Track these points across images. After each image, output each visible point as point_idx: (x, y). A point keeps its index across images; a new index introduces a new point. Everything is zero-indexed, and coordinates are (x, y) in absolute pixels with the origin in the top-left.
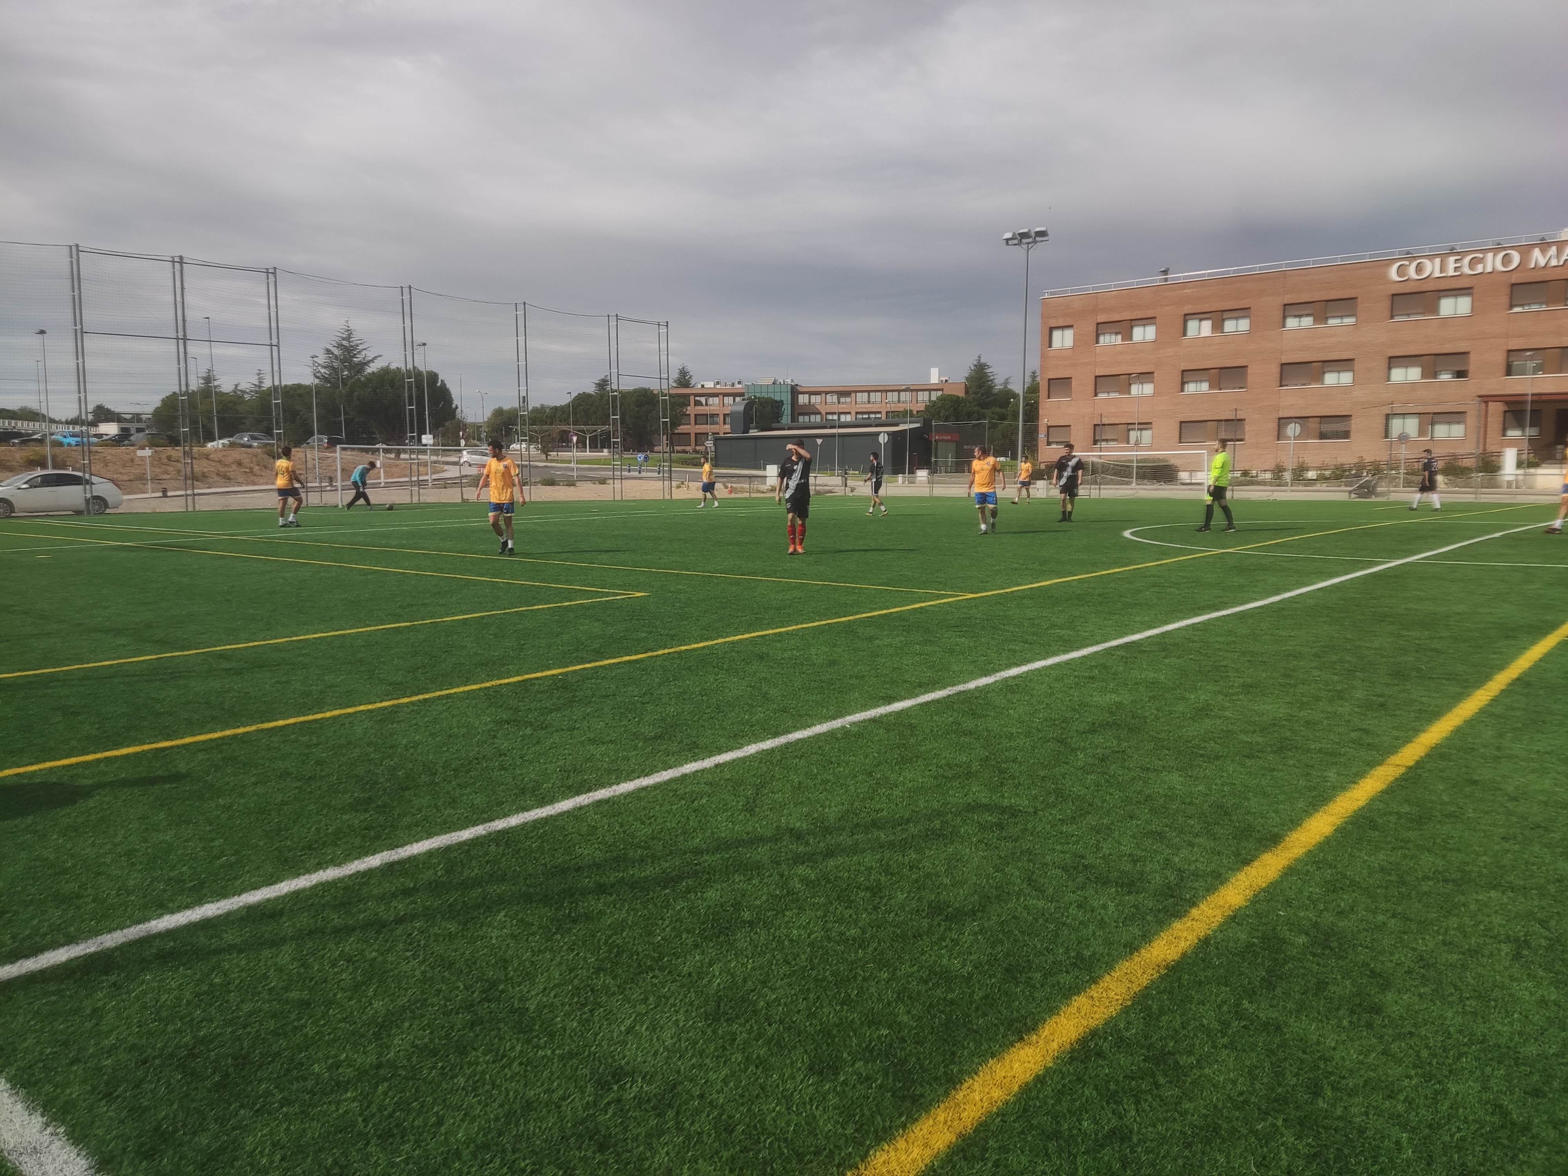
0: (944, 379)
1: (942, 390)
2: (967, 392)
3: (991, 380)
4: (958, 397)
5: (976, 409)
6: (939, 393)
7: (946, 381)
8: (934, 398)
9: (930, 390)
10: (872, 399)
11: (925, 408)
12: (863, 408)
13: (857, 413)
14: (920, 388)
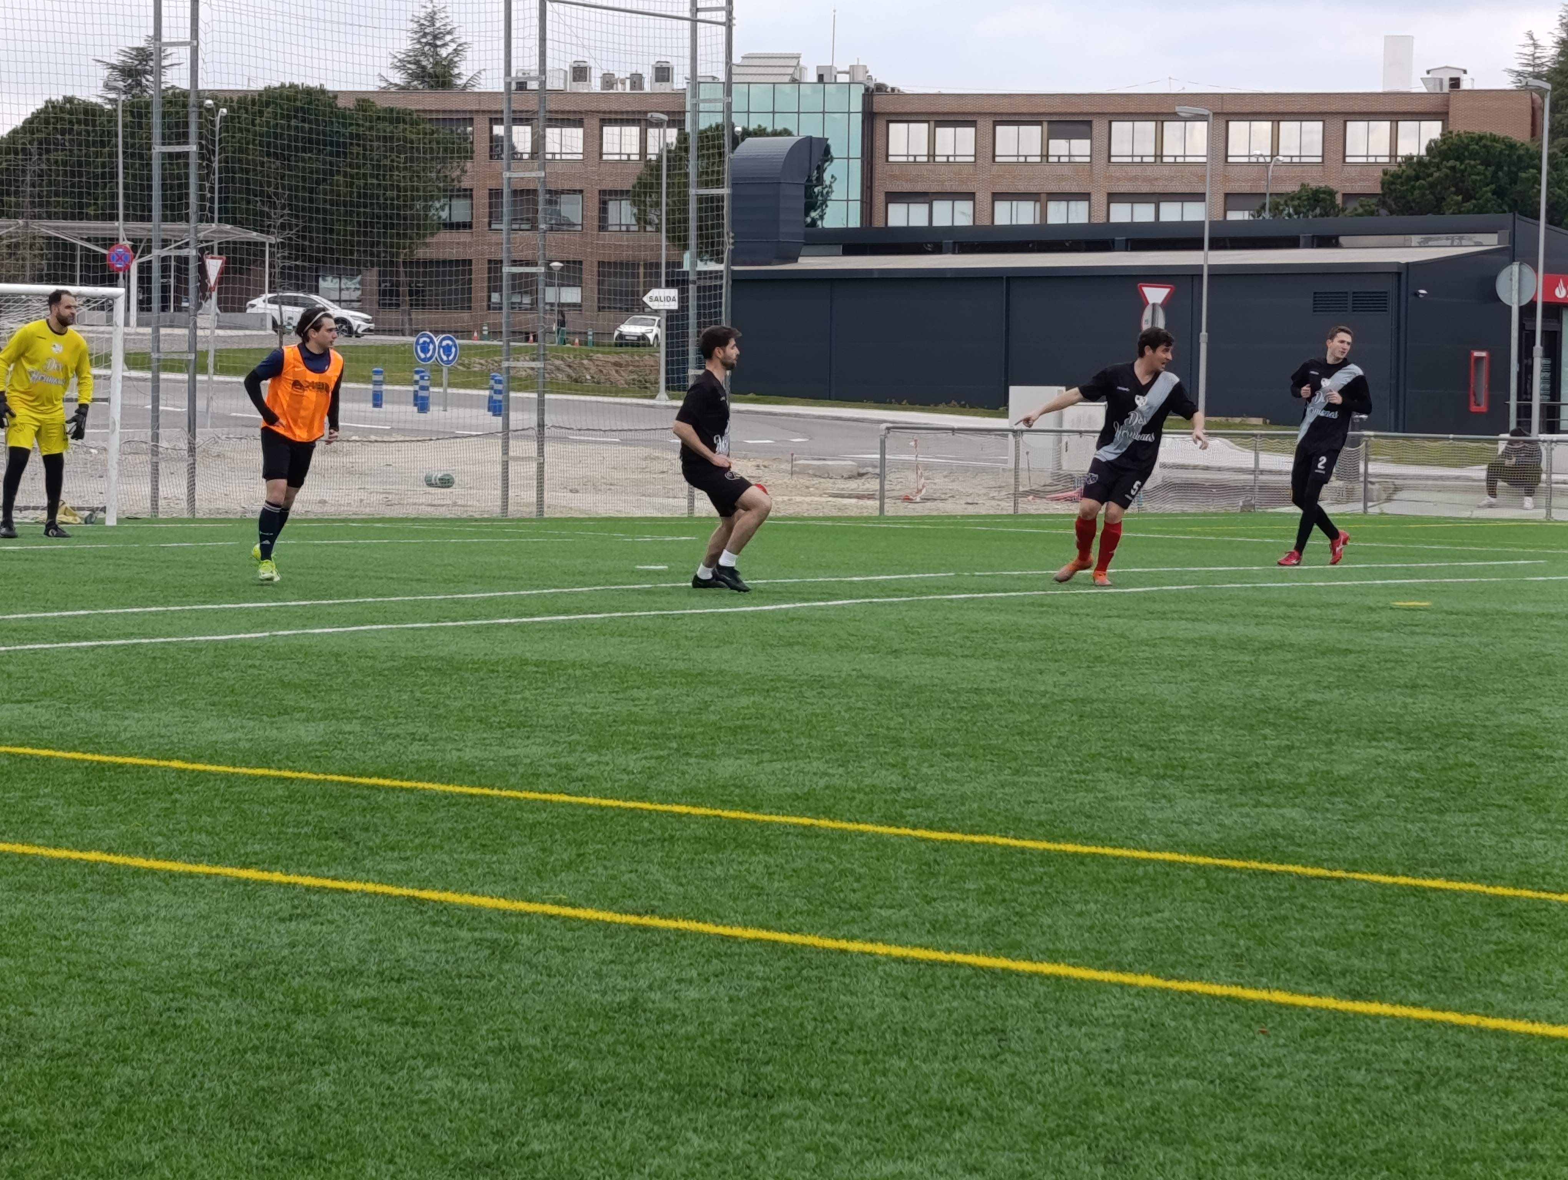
0: (1445, 73)
1: (1443, 116)
2: (1538, 128)
6: (1433, 130)
7: (1455, 83)
8: (1413, 148)
9: (1395, 119)
10: (1172, 147)
11: (1383, 184)
12: (1136, 178)
13: (1114, 197)
14: (1356, 109)
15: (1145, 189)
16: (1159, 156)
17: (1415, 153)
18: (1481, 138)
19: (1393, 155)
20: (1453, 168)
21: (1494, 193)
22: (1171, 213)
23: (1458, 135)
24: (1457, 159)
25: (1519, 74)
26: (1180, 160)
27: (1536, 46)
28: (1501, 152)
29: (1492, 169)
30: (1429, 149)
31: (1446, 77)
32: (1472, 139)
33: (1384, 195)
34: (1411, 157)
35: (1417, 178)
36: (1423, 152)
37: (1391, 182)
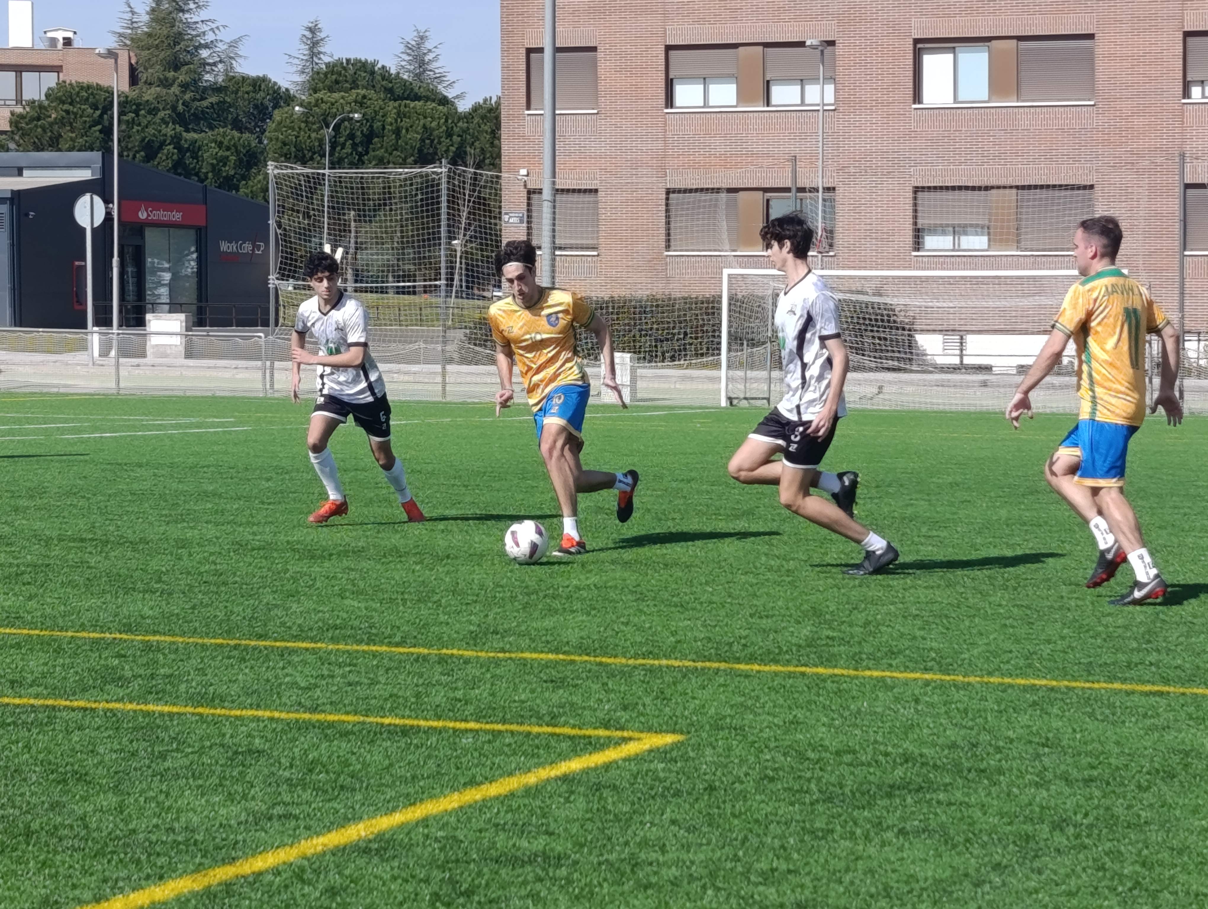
0: (60, 35)
1: (57, 69)
2: (134, 80)
3: (206, 46)
5: (169, 131)
6: (50, 80)
7: (68, 42)
8: (33, 93)
9: (19, 69)
11: (11, 123)
17: (37, 98)
18: (89, 87)
19: (19, 100)
20: (67, 112)
21: (101, 131)
23: (71, 84)
24: (71, 104)
25: (121, 35)
27: (133, 13)
29: (98, 113)
30: (47, 96)
31: (60, 37)
32: (82, 88)
33: (12, 132)
34: (34, 102)
35: (38, 119)
36: (43, 98)
37: (16, 121)
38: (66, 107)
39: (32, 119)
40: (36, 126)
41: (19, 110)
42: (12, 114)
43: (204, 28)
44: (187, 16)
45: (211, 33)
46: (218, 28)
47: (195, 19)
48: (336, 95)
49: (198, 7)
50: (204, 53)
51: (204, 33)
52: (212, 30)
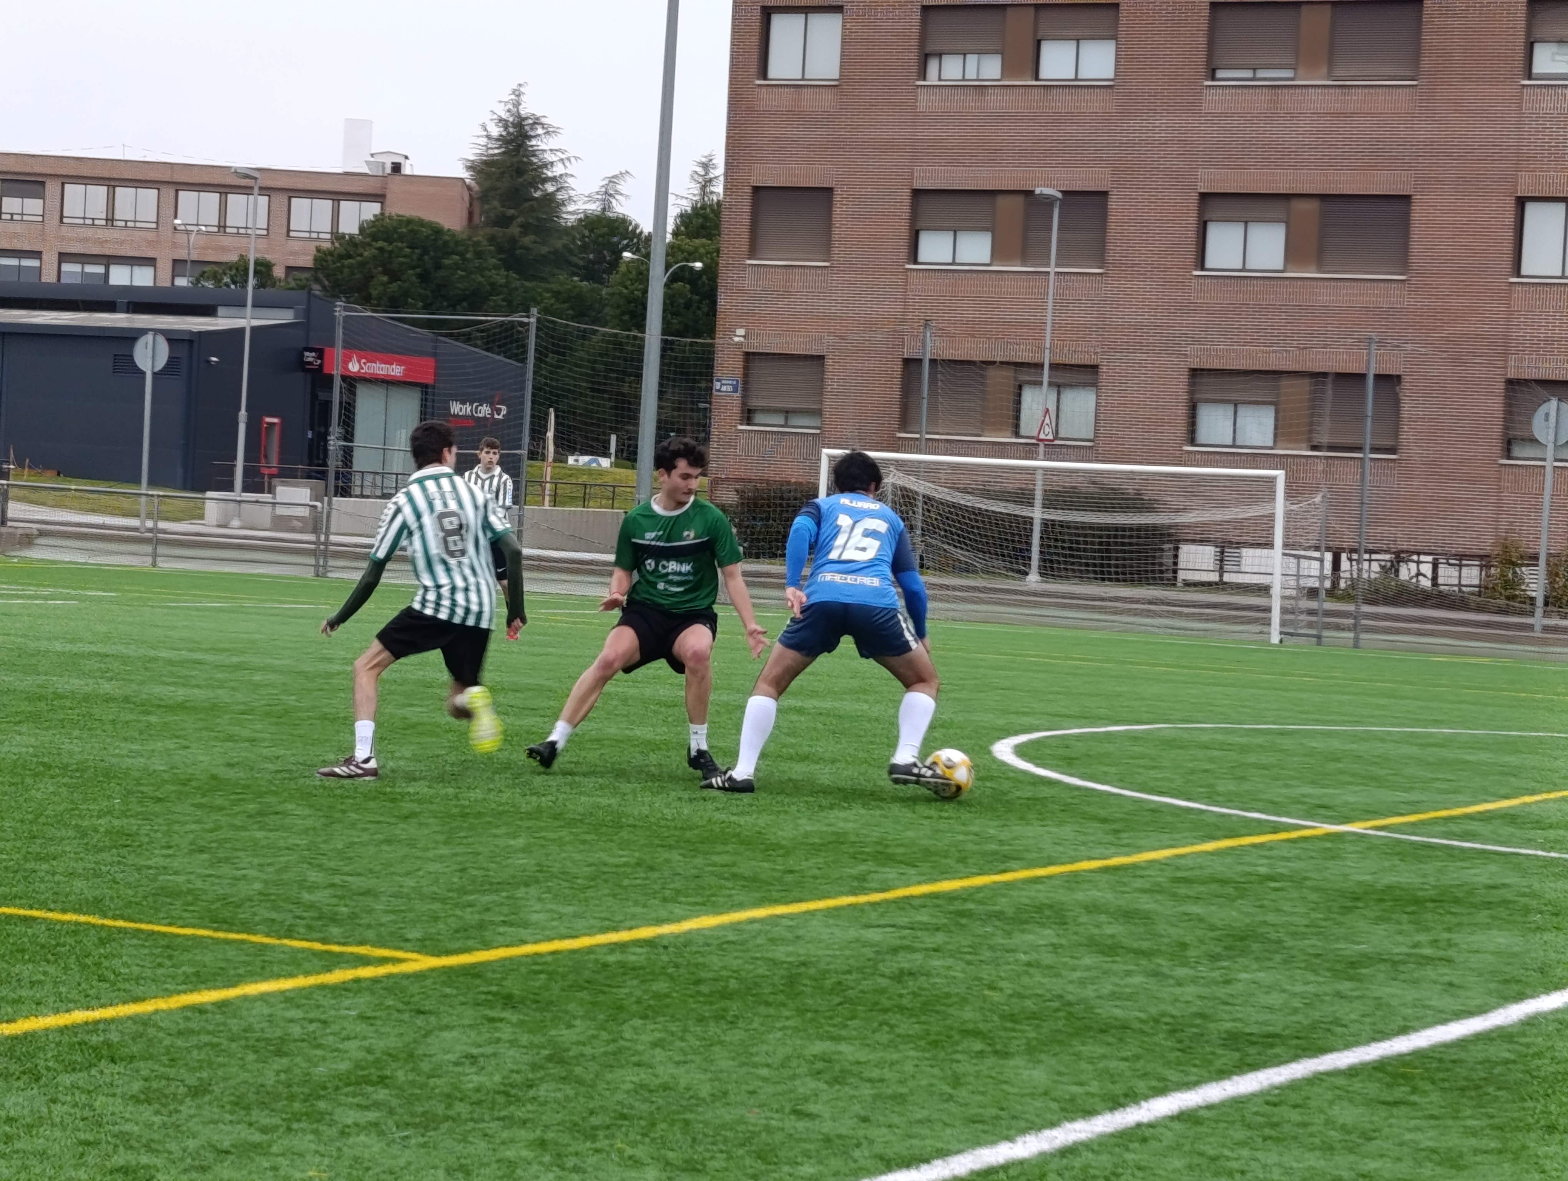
0: (386, 159)
1: (378, 197)
2: (471, 215)
3: (554, 179)
4: (438, 231)
5: (500, 277)
6: (371, 210)
7: (396, 167)
8: (350, 226)
9: (339, 197)
10: (123, 211)
11: (316, 259)
12: (86, 240)
13: (64, 257)
14: (300, 186)
15: (96, 250)
16: (110, 220)
17: (350, 231)
18: (409, 221)
19: (334, 234)
20: (381, 249)
22: (120, 276)
23: (392, 217)
24: (386, 240)
25: (473, 163)
26: (130, 224)
28: (427, 237)
29: (418, 252)
30: (362, 229)
31: (388, 161)
32: (402, 222)
33: (316, 269)
34: (346, 236)
35: (347, 257)
36: (356, 231)
37: (323, 258)
38: (380, 244)
39: (341, 257)
40: (343, 266)
41: (327, 245)
42: (318, 250)
43: (549, 157)
44: (533, 142)
45: (560, 165)
46: (568, 159)
47: (543, 146)
48: (697, 242)
49: (548, 133)
50: (550, 188)
51: (552, 163)
52: (562, 160)
